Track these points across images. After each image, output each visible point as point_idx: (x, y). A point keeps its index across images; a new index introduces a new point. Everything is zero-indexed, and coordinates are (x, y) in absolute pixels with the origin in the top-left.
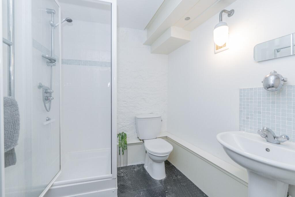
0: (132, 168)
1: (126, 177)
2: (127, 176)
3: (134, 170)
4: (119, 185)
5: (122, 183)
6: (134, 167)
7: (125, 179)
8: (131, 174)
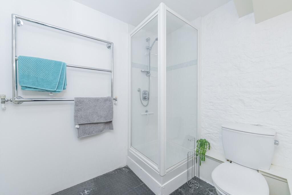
0: (208, 189)
1: (192, 190)
2: (194, 191)
3: (210, 192)
4: (179, 191)
5: (182, 192)
6: (213, 190)
7: (190, 192)
8: (200, 192)
